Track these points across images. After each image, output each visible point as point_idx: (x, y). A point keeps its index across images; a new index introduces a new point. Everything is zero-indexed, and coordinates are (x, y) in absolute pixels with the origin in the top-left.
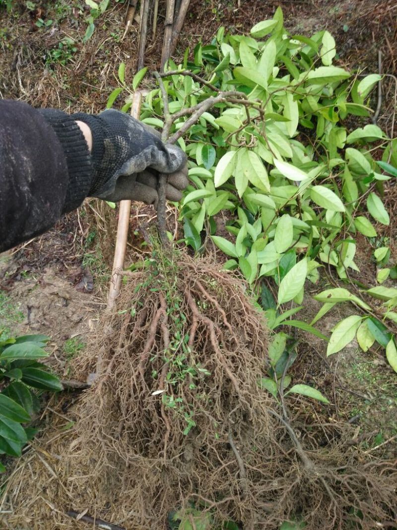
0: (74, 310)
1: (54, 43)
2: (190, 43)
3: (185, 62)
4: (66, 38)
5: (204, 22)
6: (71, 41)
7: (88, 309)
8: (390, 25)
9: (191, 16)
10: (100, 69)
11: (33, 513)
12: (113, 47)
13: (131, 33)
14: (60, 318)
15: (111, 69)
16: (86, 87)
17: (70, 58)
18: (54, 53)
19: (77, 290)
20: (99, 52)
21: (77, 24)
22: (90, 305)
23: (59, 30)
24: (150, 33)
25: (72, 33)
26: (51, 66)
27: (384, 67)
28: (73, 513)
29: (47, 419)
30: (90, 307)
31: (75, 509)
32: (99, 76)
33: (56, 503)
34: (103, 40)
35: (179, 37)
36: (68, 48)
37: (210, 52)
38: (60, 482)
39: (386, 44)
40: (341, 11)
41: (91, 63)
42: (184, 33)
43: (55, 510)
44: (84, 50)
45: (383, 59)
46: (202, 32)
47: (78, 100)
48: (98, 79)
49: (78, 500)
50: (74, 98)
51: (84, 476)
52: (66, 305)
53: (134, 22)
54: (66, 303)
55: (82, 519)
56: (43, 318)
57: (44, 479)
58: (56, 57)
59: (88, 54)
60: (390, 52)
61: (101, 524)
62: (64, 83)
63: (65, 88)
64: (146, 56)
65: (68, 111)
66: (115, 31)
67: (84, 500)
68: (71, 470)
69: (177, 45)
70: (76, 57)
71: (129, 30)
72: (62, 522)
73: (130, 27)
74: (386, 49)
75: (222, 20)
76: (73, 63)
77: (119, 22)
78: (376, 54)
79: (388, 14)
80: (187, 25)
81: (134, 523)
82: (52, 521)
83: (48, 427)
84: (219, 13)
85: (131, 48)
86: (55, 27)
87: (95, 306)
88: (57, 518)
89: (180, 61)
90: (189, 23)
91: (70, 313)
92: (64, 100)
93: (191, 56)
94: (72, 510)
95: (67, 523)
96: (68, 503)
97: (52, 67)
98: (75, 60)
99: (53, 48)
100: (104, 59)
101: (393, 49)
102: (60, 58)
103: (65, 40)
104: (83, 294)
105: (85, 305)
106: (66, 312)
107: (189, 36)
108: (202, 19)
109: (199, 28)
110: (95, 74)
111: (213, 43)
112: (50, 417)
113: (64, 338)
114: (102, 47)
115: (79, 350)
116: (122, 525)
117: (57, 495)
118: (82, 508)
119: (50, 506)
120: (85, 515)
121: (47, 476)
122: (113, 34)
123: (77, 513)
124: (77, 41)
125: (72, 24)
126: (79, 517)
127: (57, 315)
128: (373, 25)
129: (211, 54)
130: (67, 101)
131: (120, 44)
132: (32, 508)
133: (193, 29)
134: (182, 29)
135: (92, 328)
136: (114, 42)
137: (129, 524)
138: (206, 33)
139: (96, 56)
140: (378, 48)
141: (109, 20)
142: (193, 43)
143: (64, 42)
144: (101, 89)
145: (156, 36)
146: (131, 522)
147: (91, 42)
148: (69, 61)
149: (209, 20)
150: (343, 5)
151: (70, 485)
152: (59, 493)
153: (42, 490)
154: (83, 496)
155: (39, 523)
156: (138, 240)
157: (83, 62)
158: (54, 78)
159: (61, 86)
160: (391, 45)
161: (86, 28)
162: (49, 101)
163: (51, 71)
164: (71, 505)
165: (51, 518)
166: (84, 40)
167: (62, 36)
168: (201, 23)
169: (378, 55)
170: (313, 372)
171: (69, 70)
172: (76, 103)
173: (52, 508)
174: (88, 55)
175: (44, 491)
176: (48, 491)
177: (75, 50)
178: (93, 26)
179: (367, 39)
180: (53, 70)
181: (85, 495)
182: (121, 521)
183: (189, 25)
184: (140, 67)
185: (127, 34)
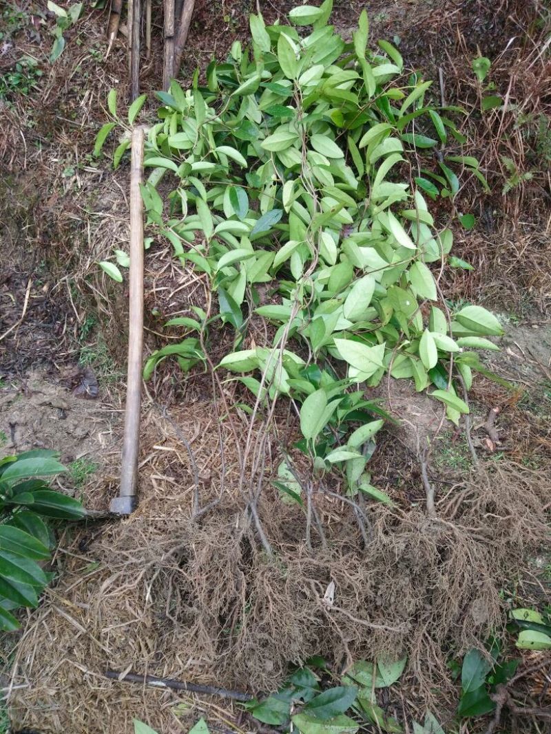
0: (76, 422)
1: (8, 64)
2: (198, 62)
3: (195, 86)
4: (24, 57)
5: (214, 34)
6: (33, 61)
7: (95, 419)
8: (450, 35)
9: (196, 26)
10: (78, 98)
11: (57, 683)
12: (94, 68)
13: (118, 50)
14: (59, 434)
15: (94, 97)
16: (62, 123)
17: (34, 84)
18: (11, 79)
19: (76, 396)
20: (75, 76)
21: (38, 37)
22: (97, 414)
23: (14, 46)
24: (144, 49)
25: (33, 50)
26: (7, 96)
27: (446, 88)
28: (112, 674)
29: (60, 564)
30: (97, 416)
31: (114, 668)
32: (78, 108)
33: (89, 664)
34: (78, 59)
35: (183, 54)
36: (30, 71)
37: (227, 73)
38: (91, 636)
39: (446, 59)
40: (388, 19)
41: (65, 90)
42: (189, 49)
43: (89, 672)
44: (52, 73)
45: (444, 78)
46: (213, 47)
47: (52, 141)
48: (77, 112)
49: (118, 656)
50: (46, 139)
51: (123, 625)
52: (65, 417)
53: (119, 34)
54: (64, 415)
55: (125, 679)
56: (34, 437)
57: (67, 637)
58: (15, 83)
59: (59, 78)
60: (452, 69)
61: (152, 681)
62: (29, 119)
63: (31, 126)
64: (141, 79)
65: (39, 157)
66: (94, 46)
67: (126, 655)
68: (105, 618)
69: (181, 64)
70: (42, 82)
71: (114, 45)
72: (100, 686)
73: (114, 42)
74: (447, 65)
75: (238, 31)
76: (39, 92)
77: (98, 35)
78: (436, 72)
79: (446, 22)
80: (193, 38)
81: (195, 673)
82: (86, 687)
83: (62, 574)
84: (234, 22)
85: (119, 70)
86: (7, 43)
87: (103, 415)
88: (92, 682)
89: (188, 86)
90: (195, 36)
91: (72, 427)
92: (32, 142)
93: (201, 79)
94: (111, 670)
95: (106, 686)
96: (103, 662)
97: (9, 97)
98: (41, 88)
99: (8, 71)
100: (83, 84)
101: (455, 65)
102: (20, 85)
103: (23, 60)
104: (85, 401)
105: (90, 414)
106: (65, 426)
107: (197, 52)
108: (212, 29)
109: (209, 41)
110: (73, 105)
111: (228, 61)
112: (62, 561)
113: (67, 460)
114: (78, 69)
115: (89, 473)
116: (180, 678)
117: (88, 654)
118: (124, 665)
119: (81, 668)
120: (128, 674)
121: (71, 633)
122: (93, 51)
123: (118, 672)
124: (41, 60)
125: (32, 39)
126: (122, 676)
127: (53, 431)
128: (430, 36)
129: (228, 75)
130: (36, 144)
131: (103, 64)
132: (55, 677)
133: (201, 43)
134: (186, 43)
135: (103, 443)
136: (95, 61)
137: (188, 675)
138: (219, 47)
139: (71, 81)
140: (438, 65)
141: (84, 31)
142: (202, 61)
143: (23, 63)
144: (82, 125)
145: (152, 52)
146: (191, 672)
147: (62, 62)
148: (33, 89)
149: (220, 31)
150: (389, 10)
151: (105, 639)
152: (91, 651)
153: (66, 652)
154: (124, 650)
155: (68, 693)
156: (158, 322)
157: (54, 89)
158: (13, 112)
159: (25, 124)
160: (453, 61)
161: (53, 43)
162: (10, 145)
163: (9, 103)
164: (109, 664)
165: (84, 683)
166: (51, 59)
167: (20, 54)
168: (211, 35)
169: (438, 74)
170: (397, 465)
171: (34, 101)
172: (49, 146)
173: (84, 671)
174: (60, 80)
175: (70, 651)
176: (75, 651)
177: (40, 73)
178: (62, 41)
179: (423, 53)
180: (11, 101)
181: (126, 648)
182: (177, 674)
183: (194, 37)
184: (135, 95)
185: (112, 51)
